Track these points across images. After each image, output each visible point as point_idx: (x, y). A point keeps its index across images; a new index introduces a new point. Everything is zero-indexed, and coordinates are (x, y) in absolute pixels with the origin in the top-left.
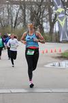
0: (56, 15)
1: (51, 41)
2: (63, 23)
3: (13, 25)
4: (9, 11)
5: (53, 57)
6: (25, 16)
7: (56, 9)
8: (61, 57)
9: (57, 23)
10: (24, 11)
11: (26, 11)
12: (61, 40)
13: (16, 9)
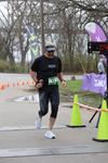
0: (28, 43)
1: (23, 72)
5: (25, 90)
7: (29, 37)
9: (29, 52)
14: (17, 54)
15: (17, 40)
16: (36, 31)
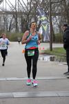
0: (40, 22)
2: (45, 28)
3: (8, 30)
4: (5, 19)
6: (17, 23)
9: (41, 28)
10: (16, 19)
12: (44, 40)
13: (10, 18)
15: (33, 20)
16: (46, 14)
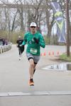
0: (54, 18)
1: (49, 44)
2: (61, 26)
3: (11, 28)
4: (7, 15)
6: (22, 19)
7: (54, 12)
8: (59, 59)
10: (21, 14)
11: (24, 14)
13: (13, 13)
14: (44, 28)
16: (61, 7)
